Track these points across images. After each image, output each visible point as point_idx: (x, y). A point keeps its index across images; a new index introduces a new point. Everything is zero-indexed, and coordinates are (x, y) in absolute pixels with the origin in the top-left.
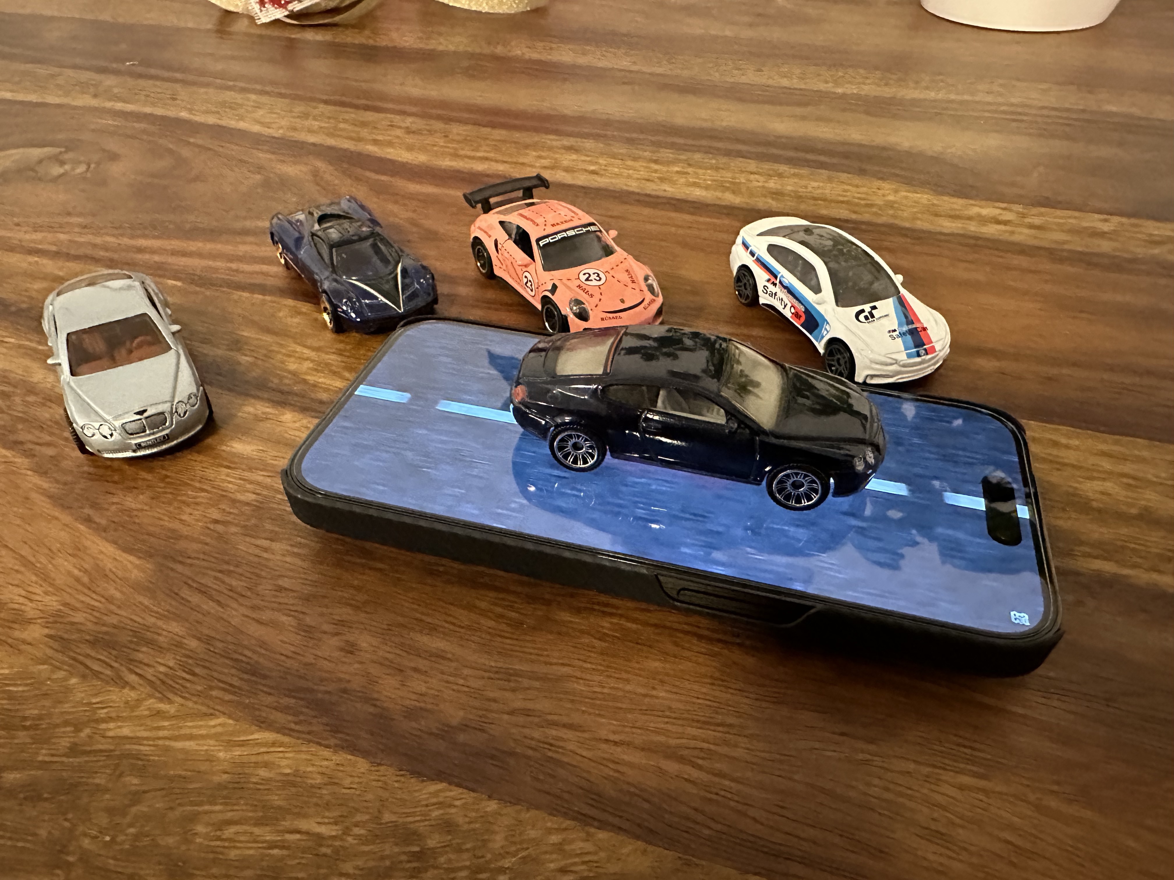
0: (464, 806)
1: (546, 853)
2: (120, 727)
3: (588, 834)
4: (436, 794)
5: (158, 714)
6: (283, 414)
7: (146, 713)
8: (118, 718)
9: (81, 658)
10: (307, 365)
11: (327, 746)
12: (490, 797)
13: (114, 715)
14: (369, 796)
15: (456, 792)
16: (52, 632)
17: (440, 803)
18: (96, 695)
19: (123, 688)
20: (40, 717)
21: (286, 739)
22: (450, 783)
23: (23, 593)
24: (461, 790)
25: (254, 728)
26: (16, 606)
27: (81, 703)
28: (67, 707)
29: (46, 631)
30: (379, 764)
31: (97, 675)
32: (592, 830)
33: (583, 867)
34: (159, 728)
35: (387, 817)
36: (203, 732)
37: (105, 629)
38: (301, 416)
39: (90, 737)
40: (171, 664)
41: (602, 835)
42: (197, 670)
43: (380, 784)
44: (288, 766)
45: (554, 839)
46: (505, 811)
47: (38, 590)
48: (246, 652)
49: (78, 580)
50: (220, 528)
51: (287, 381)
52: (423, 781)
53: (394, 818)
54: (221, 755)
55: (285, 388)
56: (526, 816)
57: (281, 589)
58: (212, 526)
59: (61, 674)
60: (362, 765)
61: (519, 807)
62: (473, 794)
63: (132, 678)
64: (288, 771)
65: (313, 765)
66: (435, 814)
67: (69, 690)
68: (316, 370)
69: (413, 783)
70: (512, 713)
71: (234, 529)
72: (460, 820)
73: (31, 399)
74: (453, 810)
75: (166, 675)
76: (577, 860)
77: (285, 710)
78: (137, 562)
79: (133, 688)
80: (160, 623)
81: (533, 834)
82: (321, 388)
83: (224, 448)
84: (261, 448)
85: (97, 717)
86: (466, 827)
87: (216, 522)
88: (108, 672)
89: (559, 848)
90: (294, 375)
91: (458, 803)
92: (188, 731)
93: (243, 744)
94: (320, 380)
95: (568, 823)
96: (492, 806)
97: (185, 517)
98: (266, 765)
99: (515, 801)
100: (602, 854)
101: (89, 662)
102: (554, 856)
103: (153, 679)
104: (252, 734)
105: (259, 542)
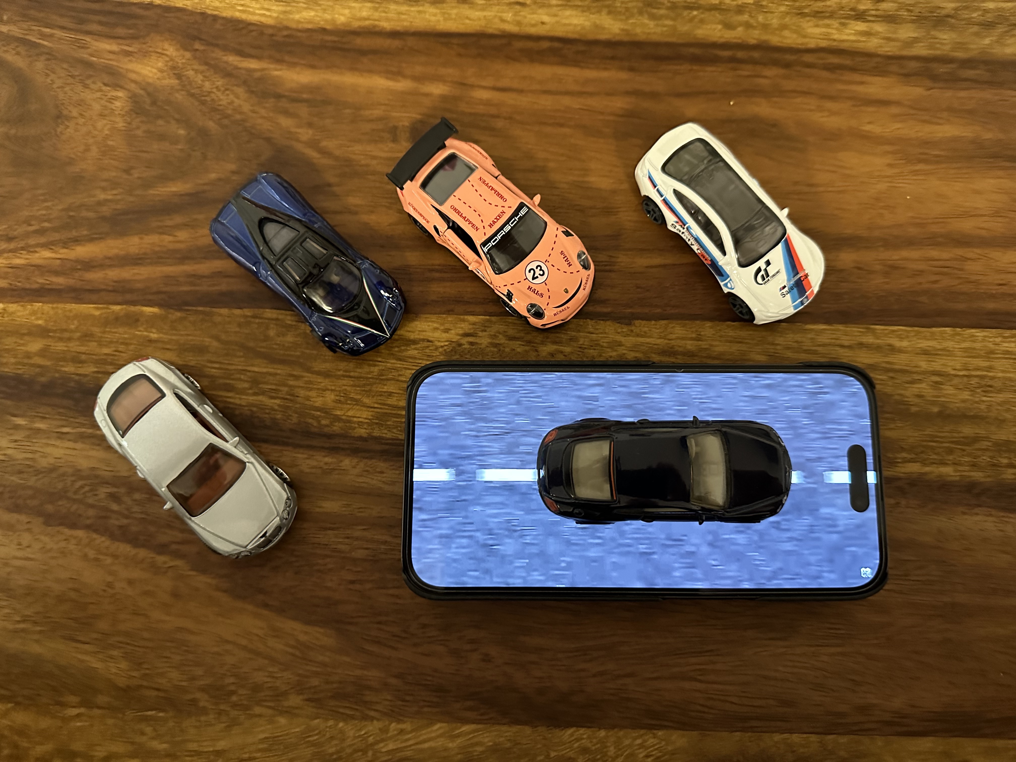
0: (589, 737)
1: (637, 749)
2: (387, 745)
3: (654, 734)
4: (572, 735)
5: (402, 731)
6: (341, 461)
7: (395, 732)
8: (382, 740)
9: (334, 709)
10: (330, 397)
11: (504, 724)
12: (600, 729)
13: (378, 739)
14: (539, 746)
15: (582, 731)
16: (306, 697)
17: (575, 739)
18: (360, 730)
19: (372, 721)
20: (338, 752)
21: (480, 726)
22: (577, 727)
23: (267, 674)
24: (584, 729)
25: (459, 724)
26: (269, 685)
27: (355, 738)
28: (349, 742)
29: (301, 697)
30: (536, 727)
31: (352, 717)
32: (655, 732)
33: (656, 752)
34: (407, 740)
35: (553, 754)
36: (433, 735)
37: (335, 685)
38: (355, 461)
39: (373, 755)
40: (389, 697)
41: (660, 733)
42: (408, 698)
43: (541, 737)
44: (489, 741)
45: (639, 741)
46: (610, 734)
47: (276, 670)
48: (429, 678)
49: (293, 655)
50: (357, 587)
51: (324, 422)
52: (563, 730)
53: (555, 754)
54: (450, 745)
55: (326, 430)
56: (621, 733)
57: (424, 626)
58: (351, 586)
59: (331, 723)
60: (528, 730)
61: (616, 730)
62: (590, 729)
63: (372, 713)
64: (491, 744)
65: (502, 737)
66: (576, 745)
67: (342, 732)
68: (340, 402)
69: (558, 732)
70: (594, 676)
71: (368, 586)
72: (589, 745)
73: (137, 496)
74: (583, 741)
75: (391, 706)
76: (652, 749)
77: (470, 709)
78: (322, 630)
79: (378, 720)
80: (366, 672)
81: (627, 742)
82: (354, 423)
83: (318, 510)
84: (345, 503)
85: (369, 743)
86: (594, 748)
87: (352, 582)
88: (358, 714)
89: (641, 746)
90: (326, 413)
91: (585, 736)
92: (425, 737)
93: (458, 736)
94: (350, 413)
95: (642, 732)
96: (602, 733)
97: (329, 584)
98: (477, 744)
99: (613, 727)
100: (663, 743)
101: (341, 710)
102: (641, 750)
103: (385, 710)
104: (460, 728)
105: (391, 592)
